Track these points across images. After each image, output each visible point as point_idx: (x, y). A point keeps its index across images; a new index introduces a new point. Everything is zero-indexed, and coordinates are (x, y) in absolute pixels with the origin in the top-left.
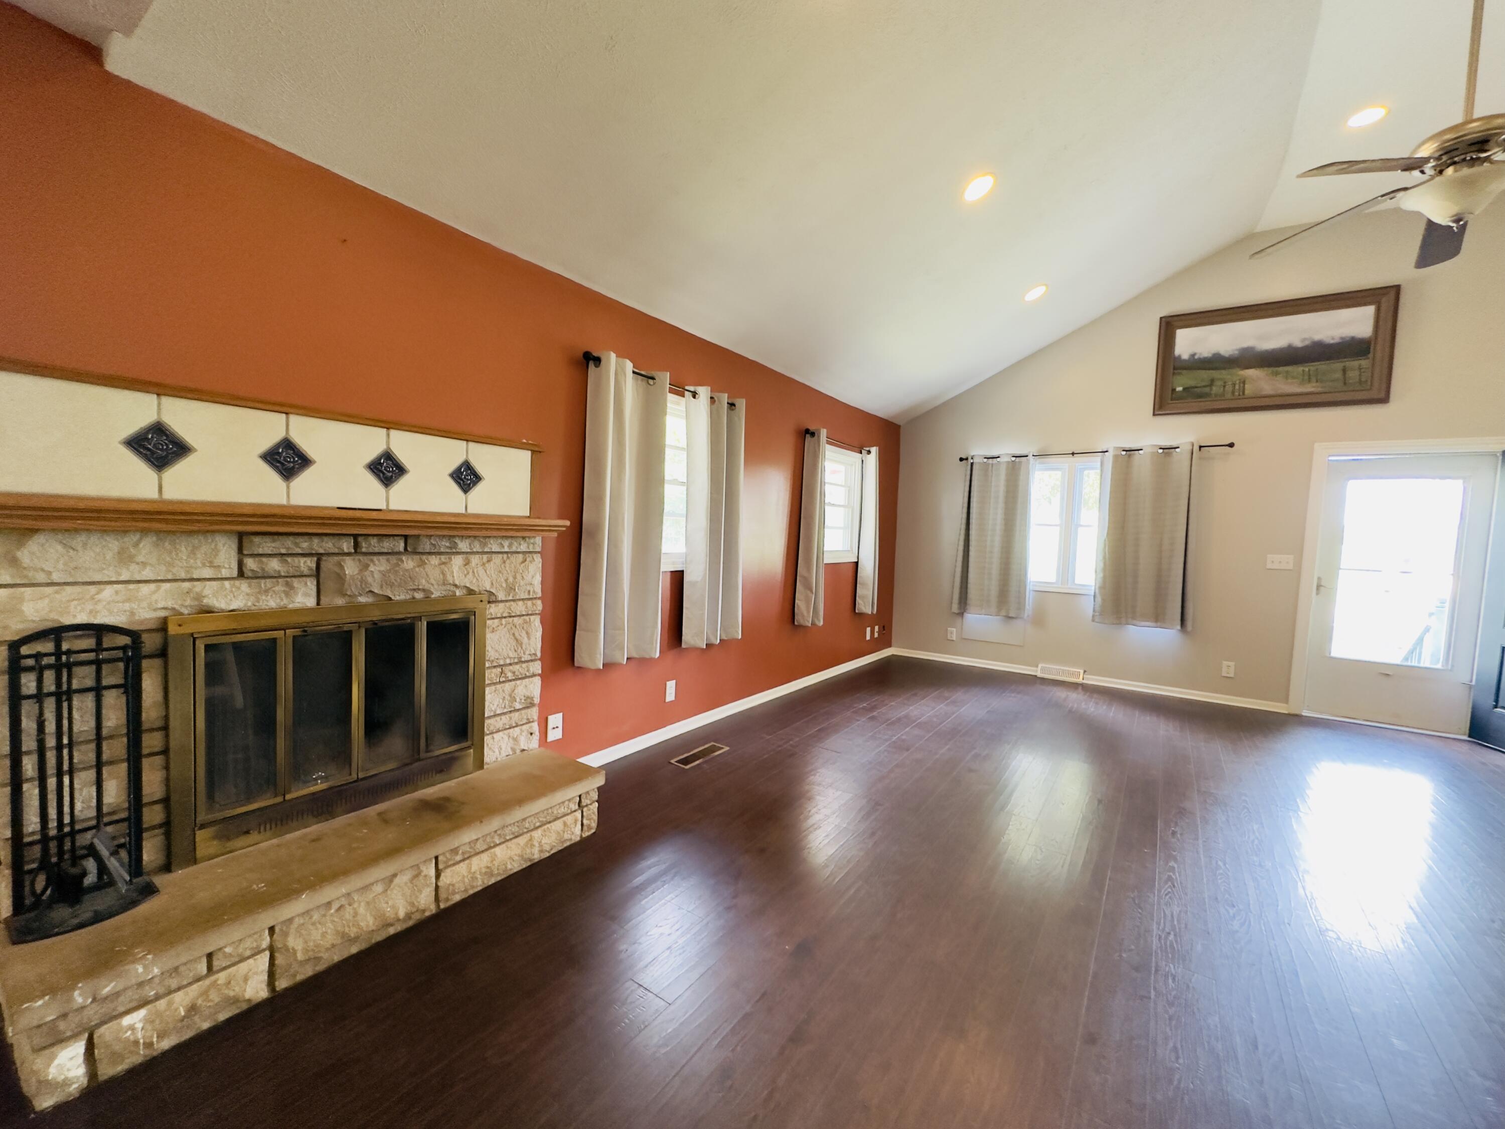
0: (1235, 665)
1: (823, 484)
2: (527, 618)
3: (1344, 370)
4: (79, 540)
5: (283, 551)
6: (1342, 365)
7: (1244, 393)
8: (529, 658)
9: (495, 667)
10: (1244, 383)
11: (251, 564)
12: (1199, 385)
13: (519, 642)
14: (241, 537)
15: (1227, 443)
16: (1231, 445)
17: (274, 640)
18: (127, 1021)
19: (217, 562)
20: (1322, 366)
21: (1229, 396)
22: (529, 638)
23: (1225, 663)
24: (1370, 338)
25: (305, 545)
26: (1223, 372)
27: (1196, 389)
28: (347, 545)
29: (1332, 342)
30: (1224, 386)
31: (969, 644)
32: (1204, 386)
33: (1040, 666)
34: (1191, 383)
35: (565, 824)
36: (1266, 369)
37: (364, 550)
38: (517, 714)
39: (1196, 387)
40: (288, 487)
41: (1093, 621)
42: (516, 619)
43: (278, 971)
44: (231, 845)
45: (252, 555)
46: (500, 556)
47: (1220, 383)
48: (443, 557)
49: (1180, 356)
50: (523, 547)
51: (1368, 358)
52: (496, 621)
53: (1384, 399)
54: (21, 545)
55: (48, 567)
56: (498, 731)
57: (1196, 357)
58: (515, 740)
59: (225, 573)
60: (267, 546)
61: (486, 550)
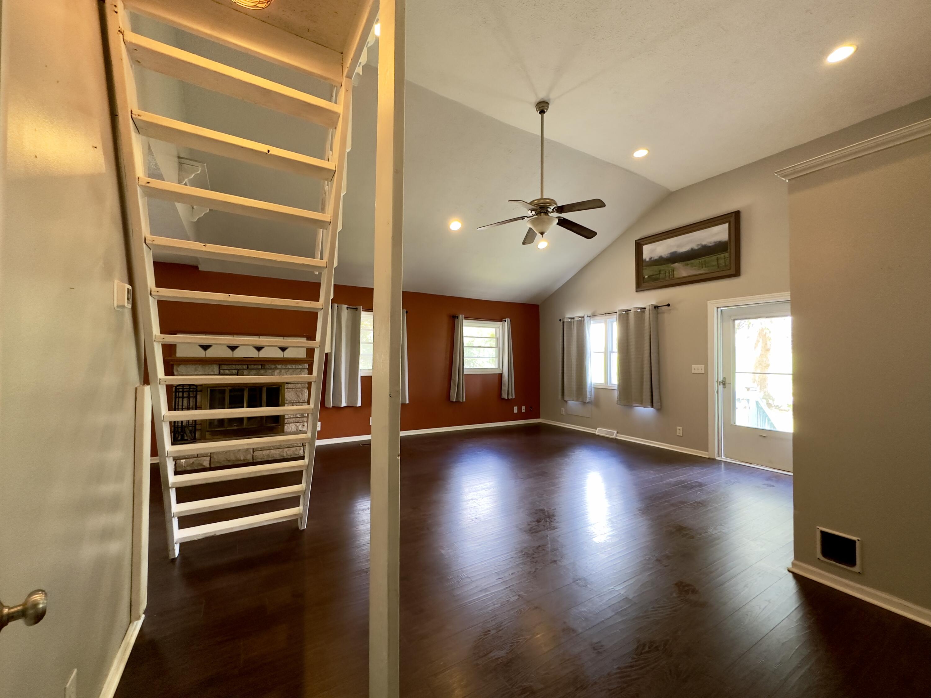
0: (683, 429)
1: (462, 337)
2: (302, 389)
3: (718, 259)
4: (188, 366)
5: (229, 368)
6: (716, 257)
7: (674, 277)
8: (302, 401)
9: (291, 403)
10: (674, 271)
11: (221, 371)
12: (654, 274)
13: (299, 396)
14: (220, 365)
15: (666, 304)
16: (669, 305)
17: (225, 390)
18: (182, 461)
19: (214, 371)
20: (706, 259)
21: (667, 278)
22: (302, 395)
23: (678, 427)
24: (728, 241)
25: (234, 367)
26: (664, 266)
27: (654, 276)
28: (245, 367)
29: (711, 245)
30: (665, 274)
31: (570, 418)
32: (657, 274)
33: (598, 429)
34: (651, 273)
35: (296, 449)
36: (683, 262)
37: (250, 368)
38: (298, 419)
39: (653, 275)
40: (233, 353)
41: (617, 404)
42: (298, 389)
43: (212, 462)
44: (214, 437)
45: (222, 369)
46: (292, 370)
47: (662, 272)
48: (273, 370)
49: (645, 260)
50: (300, 367)
51: (727, 252)
52: (291, 389)
53: (737, 273)
54: (178, 367)
55: (182, 371)
56: (291, 423)
57: (652, 259)
58: (298, 427)
59: (216, 373)
60: (225, 367)
61: (287, 368)
